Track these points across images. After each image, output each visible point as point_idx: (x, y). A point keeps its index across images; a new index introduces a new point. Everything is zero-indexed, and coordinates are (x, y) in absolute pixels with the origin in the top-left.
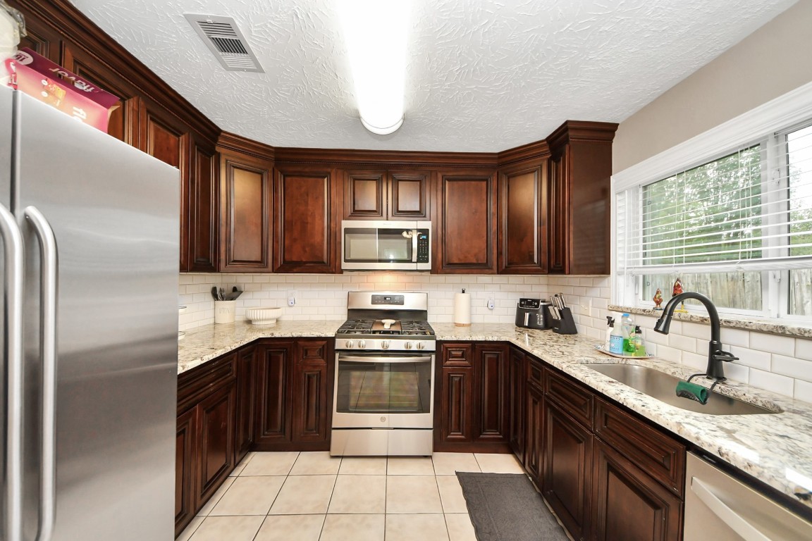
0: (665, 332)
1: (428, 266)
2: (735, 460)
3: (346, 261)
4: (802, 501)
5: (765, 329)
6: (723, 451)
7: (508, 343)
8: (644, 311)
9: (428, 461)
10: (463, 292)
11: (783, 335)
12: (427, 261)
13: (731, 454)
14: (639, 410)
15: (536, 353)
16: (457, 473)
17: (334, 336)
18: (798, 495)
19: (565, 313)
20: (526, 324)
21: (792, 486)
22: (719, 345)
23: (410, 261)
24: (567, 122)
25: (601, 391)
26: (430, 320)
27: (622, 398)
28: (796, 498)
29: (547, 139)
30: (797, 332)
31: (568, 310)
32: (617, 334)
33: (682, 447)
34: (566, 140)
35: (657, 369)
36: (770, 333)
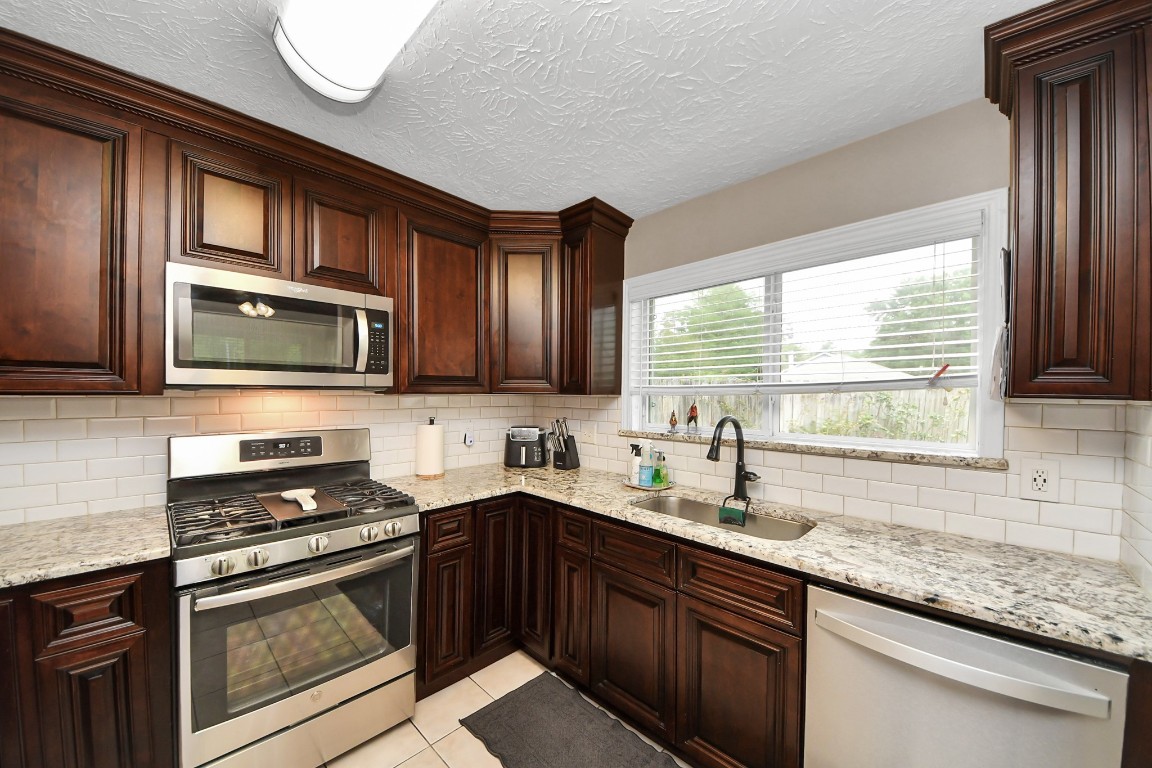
0: (716, 459)
1: (387, 380)
2: (864, 582)
3: (178, 363)
4: (931, 605)
5: (780, 448)
6: (851, 577)
7: (519, 494)
8: (662, 435)
9: (409, 728)
10: (432, 422)
11: (795, 452)
12: (385, 371)
13: (859, 578)
14: (747, 553)
15: (576, 502)
16: (463, 722)
17: (168, 554)
18: (927, 600)
19: (570, 442)
20: (523, 462)
21: (921, 593)
22: (743, 465)
23: (352, 370)
24: (594, 199)
25: (691, 539)
26: (376, 474)
27: (723, 542)
28: (925, 603)
29: (561, 213)
30: (805, 449)
31: (571, 438)
32: (646, 465)
33: (797, 581)
34: (588, 223)
35: (687, 497)
36: (783, 451)
